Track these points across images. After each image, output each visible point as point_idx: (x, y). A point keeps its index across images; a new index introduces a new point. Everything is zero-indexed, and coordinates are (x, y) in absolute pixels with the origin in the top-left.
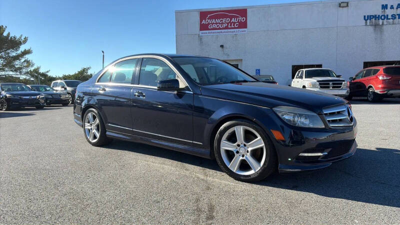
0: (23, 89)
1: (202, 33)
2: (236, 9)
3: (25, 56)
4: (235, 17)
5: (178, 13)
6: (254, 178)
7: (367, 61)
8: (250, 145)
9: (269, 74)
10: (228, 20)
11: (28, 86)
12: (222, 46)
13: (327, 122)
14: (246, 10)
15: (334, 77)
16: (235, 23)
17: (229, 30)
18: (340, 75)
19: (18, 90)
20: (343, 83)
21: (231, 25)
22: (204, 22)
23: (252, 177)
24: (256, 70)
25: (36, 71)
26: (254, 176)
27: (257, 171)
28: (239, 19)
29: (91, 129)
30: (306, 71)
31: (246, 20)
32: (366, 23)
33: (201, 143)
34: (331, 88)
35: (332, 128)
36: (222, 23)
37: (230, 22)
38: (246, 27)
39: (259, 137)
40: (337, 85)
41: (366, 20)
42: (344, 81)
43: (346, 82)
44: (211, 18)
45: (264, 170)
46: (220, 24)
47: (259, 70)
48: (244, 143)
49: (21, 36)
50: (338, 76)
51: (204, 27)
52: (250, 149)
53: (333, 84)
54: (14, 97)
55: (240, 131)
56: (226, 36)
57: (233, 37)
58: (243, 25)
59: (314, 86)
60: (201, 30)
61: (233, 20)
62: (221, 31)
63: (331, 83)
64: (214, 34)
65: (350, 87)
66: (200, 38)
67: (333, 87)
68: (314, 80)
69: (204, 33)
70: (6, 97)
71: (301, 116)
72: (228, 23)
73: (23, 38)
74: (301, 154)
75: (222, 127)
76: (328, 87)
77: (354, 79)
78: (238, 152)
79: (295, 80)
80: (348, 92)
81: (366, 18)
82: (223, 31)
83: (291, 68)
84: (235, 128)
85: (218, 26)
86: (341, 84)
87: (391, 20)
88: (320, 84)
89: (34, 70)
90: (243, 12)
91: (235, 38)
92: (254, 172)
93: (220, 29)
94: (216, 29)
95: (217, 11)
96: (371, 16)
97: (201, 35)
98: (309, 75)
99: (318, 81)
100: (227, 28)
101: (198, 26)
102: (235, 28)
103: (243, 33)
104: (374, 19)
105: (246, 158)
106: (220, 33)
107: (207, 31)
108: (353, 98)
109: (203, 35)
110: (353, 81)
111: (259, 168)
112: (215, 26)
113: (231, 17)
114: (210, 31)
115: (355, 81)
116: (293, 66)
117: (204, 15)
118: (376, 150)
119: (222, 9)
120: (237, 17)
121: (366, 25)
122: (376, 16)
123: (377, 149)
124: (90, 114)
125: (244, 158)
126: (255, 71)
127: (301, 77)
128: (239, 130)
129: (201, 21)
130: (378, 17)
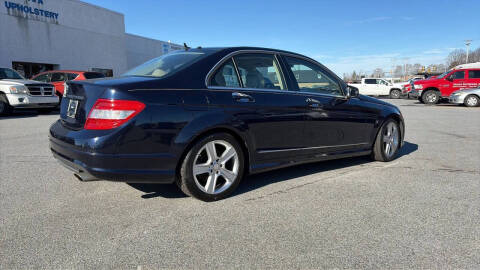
20: (53, 88)
32: (8, 11)
34: (43, 95)
41: (8, 8)
53: (44, 89)
81: (8, 5)
87: (35, 15)
96: (13, 4)
99: (27, 85)
104: (17, 9)
121: (9, 14)
122: (18, 5)
130: (21, 8)
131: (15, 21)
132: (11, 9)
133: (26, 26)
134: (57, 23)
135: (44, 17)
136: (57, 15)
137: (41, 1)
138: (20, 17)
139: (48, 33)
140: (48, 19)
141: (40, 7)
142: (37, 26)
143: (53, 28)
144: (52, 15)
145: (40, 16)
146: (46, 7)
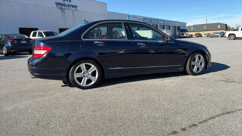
7: (60, 28)
32: (57, 6)
39: (202, 58)
41: (57, 5)
81: (57, 4)
84: (196, 56)
87: (68, 7)
96: (59, 3)
104: (60, 5)
121: (57, 8)
122: (61, 3)
125: (198, 66)
130: (62, 5)
131: (59, 10)
132: (58, 6)
133: (64, 12)
134: (77, 10)
135: (71, 8)
136: (77, 7)
137: (70, 1)
138: (62, 9)
139: (73, 15)
140: (73, 8)
141: (70, 3)
142: (69, 12)
143: (76, 12)
144: (75, 6)
145: (70, 7)
146: (72, 3)
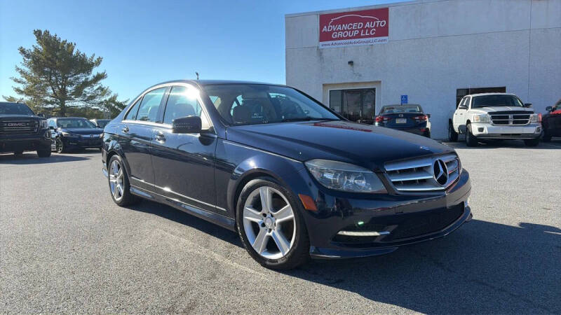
0: (85, 126)
1: (322, 45)
2: (373, 8)
3: (99, 82)
4: (370, 20)
5: (290, 18)
6: (281, 265)
8: (277, 214)
9: (414, 103)
10: (360, 26)
11: (91, 121)
12: (351, 63)
13: (392, 184)
14: (388, 9)
15: (519, 106)
16: (371, 29)
17: (361, 40)
18: (530, 103)
19: (79, 126)
20: (531, 115)
21: (364, 33)
22: (325, 29)
23: (279, 262)
24: (402, 97)
25: (113, 100)
26: (282, 262)
27: (286, 253)
28: (376, 24)
29: (116, 183)
30: (473, 98)
31: (387, 23)
33: (224, 210)
34: (511, 124)
35: (402, 194)
36: (352, 30)
37: (363, 28)
38: (387, 34)
39: (289, 205)
40: (521, 118)
42: (532, 112)
43: (535, 114)
44: (335, 23)
45: (293, 253)
46: (348, 30)
47: (406, 97)
48: (271, 212)
49: (94, 55)
50: (527, 105)
51: (325, 37)
52: (278, 221)
53: (514, 117)
54: (72, 135)
55: (266, 193)
56: (357, 48)
57: (368, 49)
58: (383, 32)
59: (482, 120)
60: (321, 40)
61: (368, 25)
62: (350, 40)
63: (510, 116)
64: (339, 46)
65: (542, 122)
66: (320, 53)
67: (514, 122)
68: (484, 111)
69: (325, 45)
70: (61, 135)
71: (349, 174)
72: (360, 30)
73: (95, 59)
74: (340, 233)
75: (245, 188)
76: (507, 123)
77: (553, 110)
78: (264, 225)
79: (458, 111)
80: (538, 129)
82: (353, 40)
83: (455, 93)
84: (260, 190)
85: (346, 34)
86: (528, 117)
88: (493, 117)
89: (110, 99)
90: (382, 13)
91: (370, 50)
92: (282, 256)
93: (348, 38)
94: (343, 38)
95: (344, 13)
97: (321, 47)
98: (478, 104)
99: (490, 113)
100: (358, 36)
101: (317, 36)
102: (370, 36)
103: (384, 42)
105: (273, 234)
106: (348, 43)
107: (330, 42)
108: (554, 139)
109: (324, 47)
110: (551, 113)
111: (288, 250)
112: (341, 34)
113: (365, 21)
114: (334, 42)
115: (555, 112)
116: (458, 91)
117: (325, 19)
118: (518, 226)
119: (351, 10)
120: (373, 20)
123: (522, 224)
124: (114, 163)
125: (271, 234)
126: (400, 97)
127: (466, 107)
128: (264, 192)
129: (321, 28)
